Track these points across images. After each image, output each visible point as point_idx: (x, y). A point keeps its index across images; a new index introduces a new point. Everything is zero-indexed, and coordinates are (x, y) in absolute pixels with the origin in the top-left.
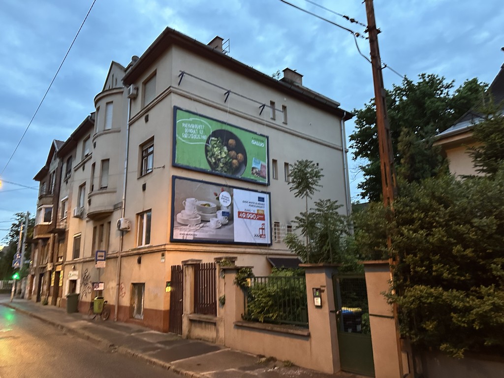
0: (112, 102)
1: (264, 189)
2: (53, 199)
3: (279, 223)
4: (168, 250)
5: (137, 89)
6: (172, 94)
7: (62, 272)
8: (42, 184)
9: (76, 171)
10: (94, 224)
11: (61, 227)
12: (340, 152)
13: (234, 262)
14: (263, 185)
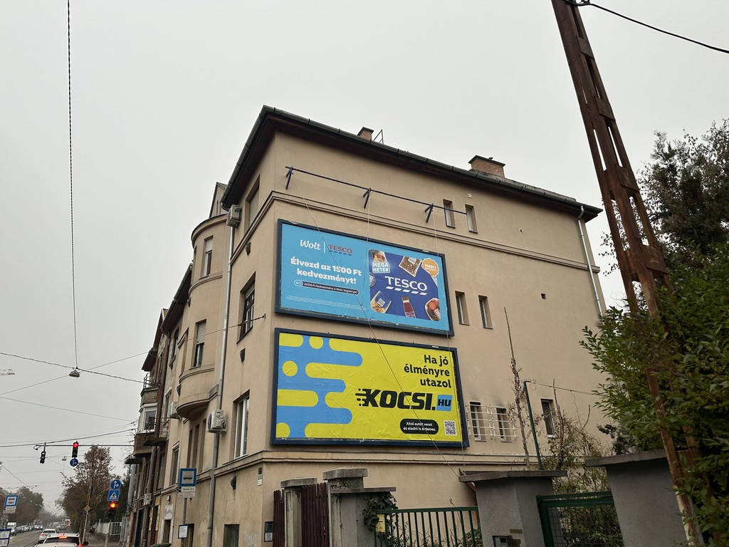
0: (212, 237)
1: (444, 343)
2: (158, 395)
3: (479, 404)
4: (265, 462)
5: (241, 211)
6: (275, 202)
7: (159, 508)
8: (152, 375)
9: (180, 348)
10: (191, 425)
11: (163, 435)
12: (585, 273)
13: (361, 478)
14: (444, 337)
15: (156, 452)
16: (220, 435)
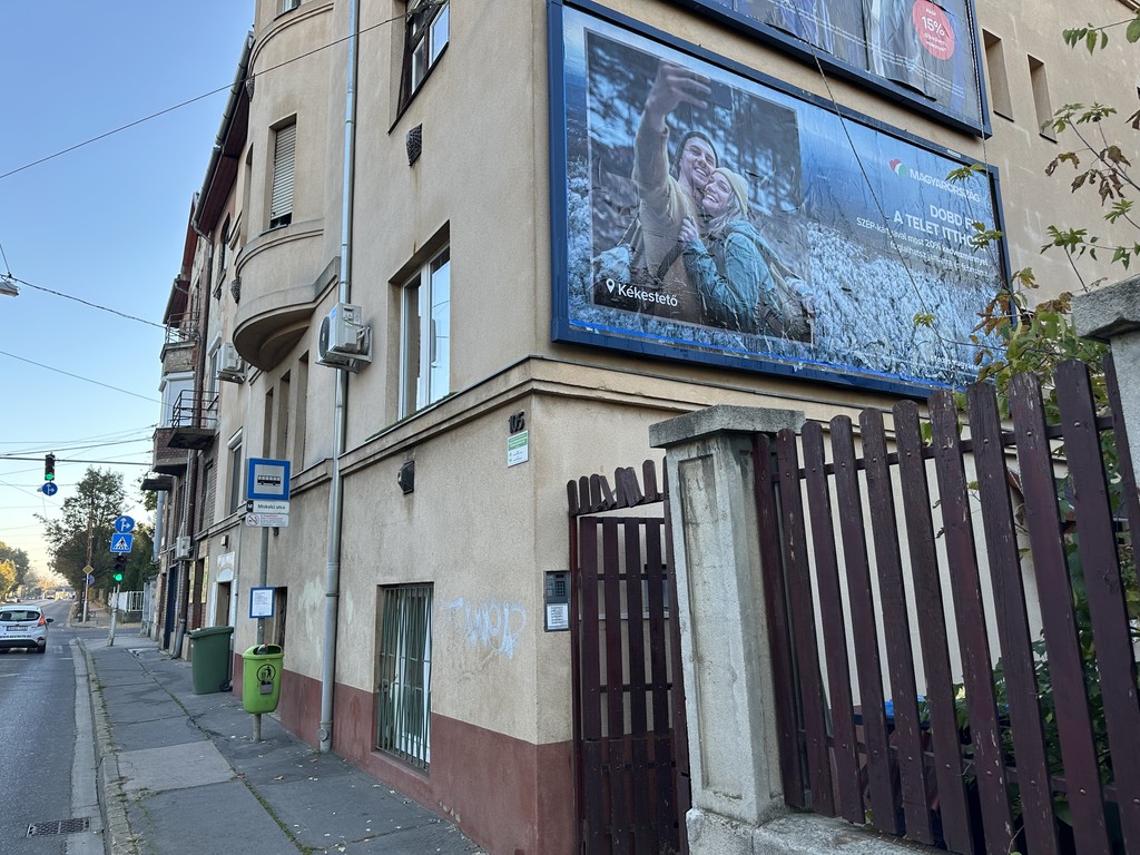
2: (194, 357)
4: (537, 394)
7: (206, 561)
14: (969, 133)
15: (196, 460)
16: (352, 375)
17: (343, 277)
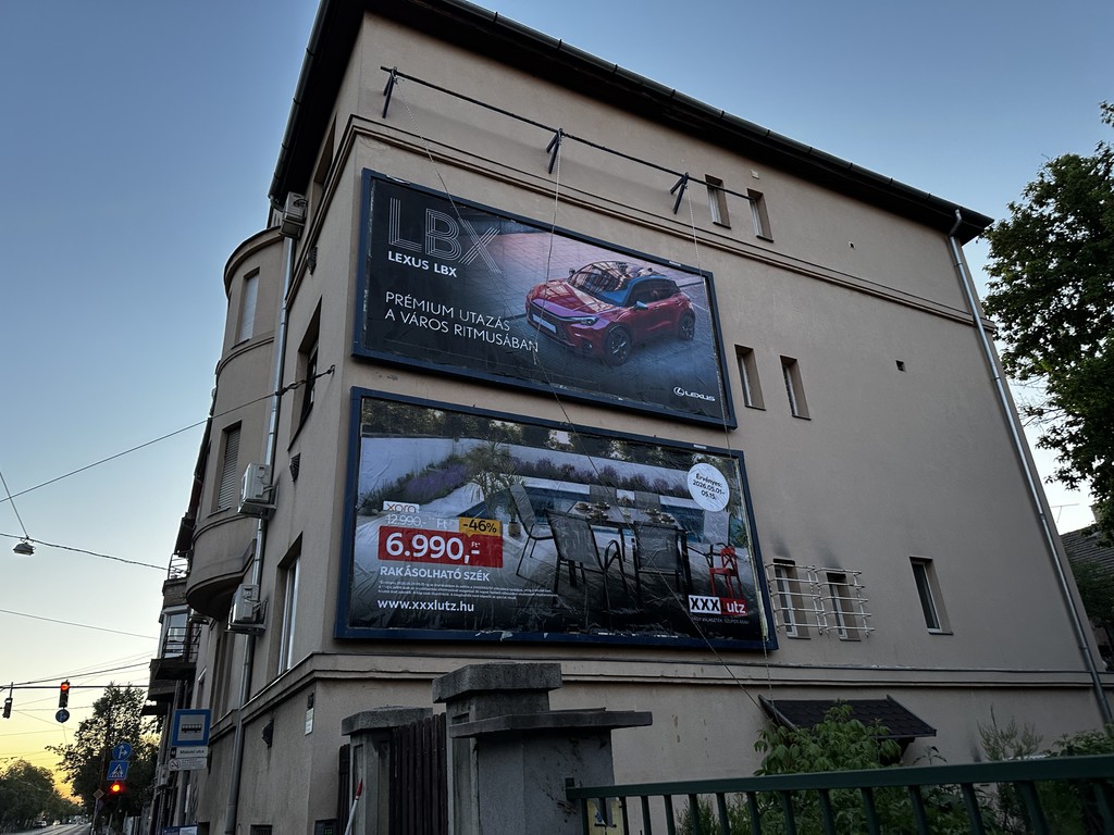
0: (256, 272)
3: (793, 563)
4: (320, 680)
6: (359, 138)
10: (219, 630)
12: (970, 330)
14: (719, 429)
15: (182, 689)
16: (257, 638)
17: (258, 556)
